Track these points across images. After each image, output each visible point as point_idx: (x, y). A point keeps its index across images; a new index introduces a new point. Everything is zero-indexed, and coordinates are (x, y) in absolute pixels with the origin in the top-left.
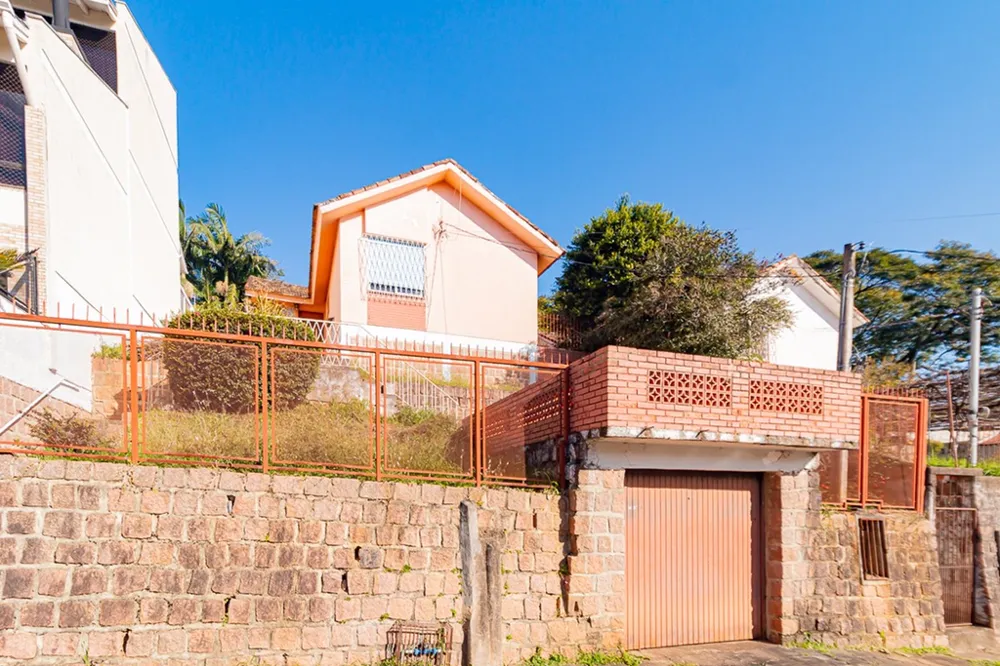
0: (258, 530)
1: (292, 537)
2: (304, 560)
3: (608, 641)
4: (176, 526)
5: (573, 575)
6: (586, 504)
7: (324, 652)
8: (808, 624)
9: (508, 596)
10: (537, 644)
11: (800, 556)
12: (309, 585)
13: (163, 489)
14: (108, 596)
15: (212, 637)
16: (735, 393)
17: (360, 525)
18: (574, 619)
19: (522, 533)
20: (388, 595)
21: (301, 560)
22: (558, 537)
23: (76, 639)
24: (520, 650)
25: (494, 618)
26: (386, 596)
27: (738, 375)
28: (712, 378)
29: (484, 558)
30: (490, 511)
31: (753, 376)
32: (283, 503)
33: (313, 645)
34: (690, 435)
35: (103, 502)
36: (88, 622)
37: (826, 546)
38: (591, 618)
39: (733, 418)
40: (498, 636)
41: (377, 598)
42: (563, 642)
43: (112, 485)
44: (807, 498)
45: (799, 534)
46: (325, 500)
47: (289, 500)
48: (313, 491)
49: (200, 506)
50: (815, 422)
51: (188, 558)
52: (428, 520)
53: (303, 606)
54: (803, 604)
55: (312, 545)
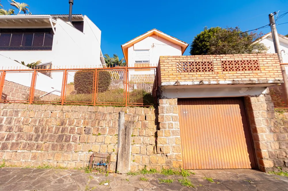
0: (57, 122)
1: (66, 124)
2: (68, 131)
3: (174, 165)
4: (36, 121)
5: (159, 137)
6: (163, 111)
7: (69, 162)
8: (279, 163)
9: (134, 145)
10: (145, 164)
11: (268, 131)
12: (68, 139)
13: (35, 111)
14: (14, 141)
15: (37, 155)
16: (214, 66)
17: (86, 120)
18: (160, 155)
19: (141, 122)
20: (92, 143)
21: (67, 131)
22: (154, 123)
23: (3, 154)
24: (138, 166)
25: (126, 153)
26: (91, 144)
27: (215, 60)
28: (204, 62)
29: (125, 130)
30: (129, 115)
31: (222, 60)
32: (65, 114)
33: (66, 159)
34: (197, 83)
35: (20, 115)
36: (7, 148)
37: (283, 127)
38: (167, 154)
39: (216, 75)
40: (128, 160)
41: (88, 144)
42: (155, 164)
43: (23, 110)
44: (266, 106)
45: (264, 121)
46: (77, 112)
47: (67, 113)
48: (74, 110)
49: (43, 115)
50: (257, 73)
51: (37, 130)
52: (108, 118)
53: (65, 146)
54: (274, 153)
55: (71, 126)
